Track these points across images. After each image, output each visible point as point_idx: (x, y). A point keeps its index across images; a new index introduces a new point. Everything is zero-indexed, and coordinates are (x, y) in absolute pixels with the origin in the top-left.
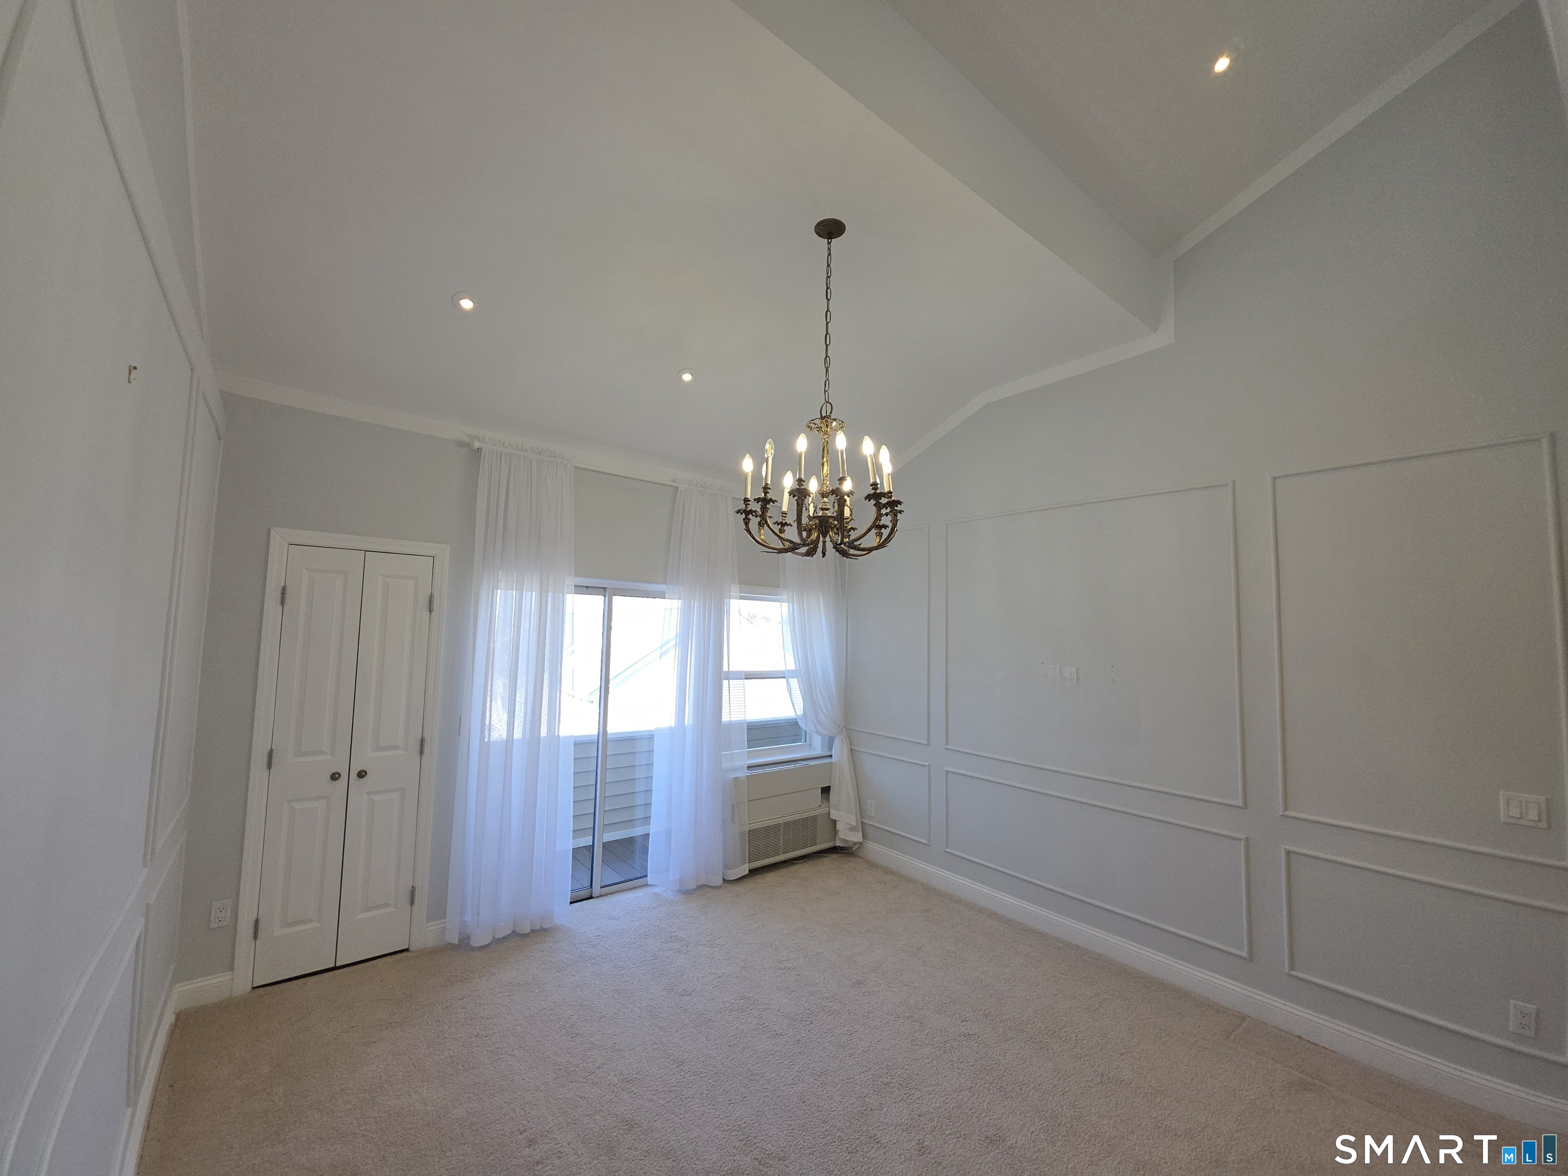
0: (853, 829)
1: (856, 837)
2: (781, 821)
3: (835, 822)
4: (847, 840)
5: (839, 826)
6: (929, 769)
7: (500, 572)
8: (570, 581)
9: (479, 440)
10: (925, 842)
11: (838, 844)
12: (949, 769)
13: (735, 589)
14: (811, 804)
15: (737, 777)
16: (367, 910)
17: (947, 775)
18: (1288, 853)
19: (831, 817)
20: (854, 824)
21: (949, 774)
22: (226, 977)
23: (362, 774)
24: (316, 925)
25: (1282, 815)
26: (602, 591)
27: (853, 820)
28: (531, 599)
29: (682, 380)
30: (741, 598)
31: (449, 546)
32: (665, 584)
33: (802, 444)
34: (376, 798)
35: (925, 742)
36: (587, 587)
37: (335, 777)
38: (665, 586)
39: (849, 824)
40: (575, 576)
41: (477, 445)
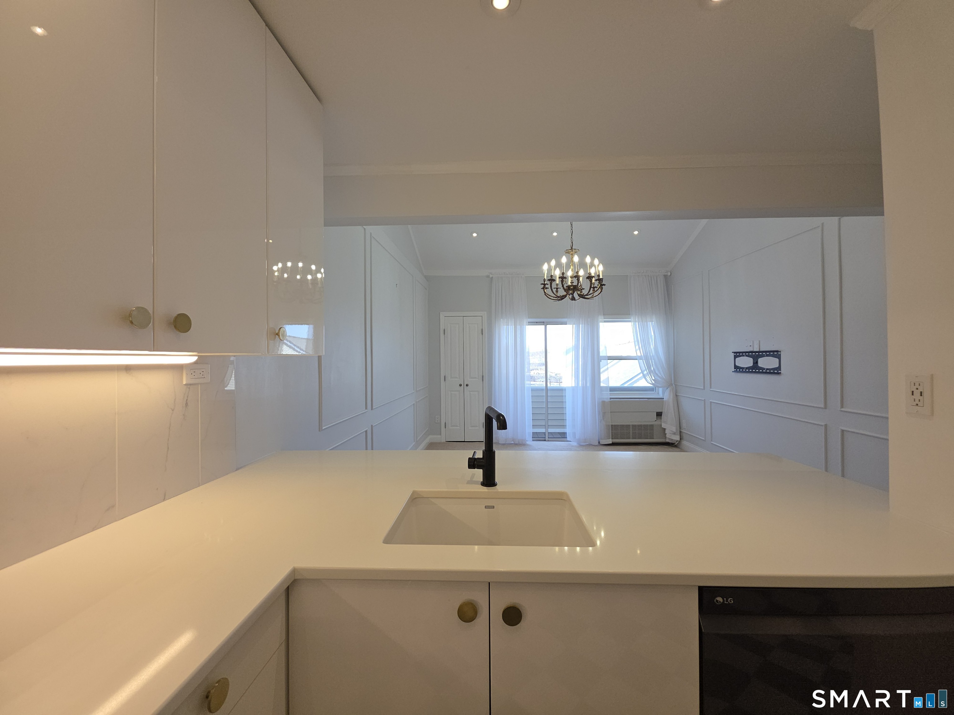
0: (674, 434)
1: (677, 438)
2: (631, 424)
3: (665, 429)
4: (672, 439)
5: (667, 432)
6: (705, 402)
7: (502, 319)
8: (526, 321)
9: (492, 275)
10: (703, 439)
11: (667, 441)
12: (711, 401)
13: (601, 318)
14: (651, 419)
15: (605, 401)
16: (472, 427)
17: (711, 404)
18: (843, 431)
19: (662, 427)
20: (674, 430)
21: (712, 403)
22: (439, 436)
23: (467, 385)
24: (458, 428)
25: (840, 410)
26: (543, 323)
27: (674, 429)
28: (511, 328)
29: (554, 236)
30: (605, 322)
31: (486, 312)
32: (567, 318)
33: (564, 260)
34: (471, 393)
35: (702, 388)
36: (537, 322)
37: (461, 385)
38: (566, 319)
39: (672, 431)
40: (528, 318)
41: (491, 276)
